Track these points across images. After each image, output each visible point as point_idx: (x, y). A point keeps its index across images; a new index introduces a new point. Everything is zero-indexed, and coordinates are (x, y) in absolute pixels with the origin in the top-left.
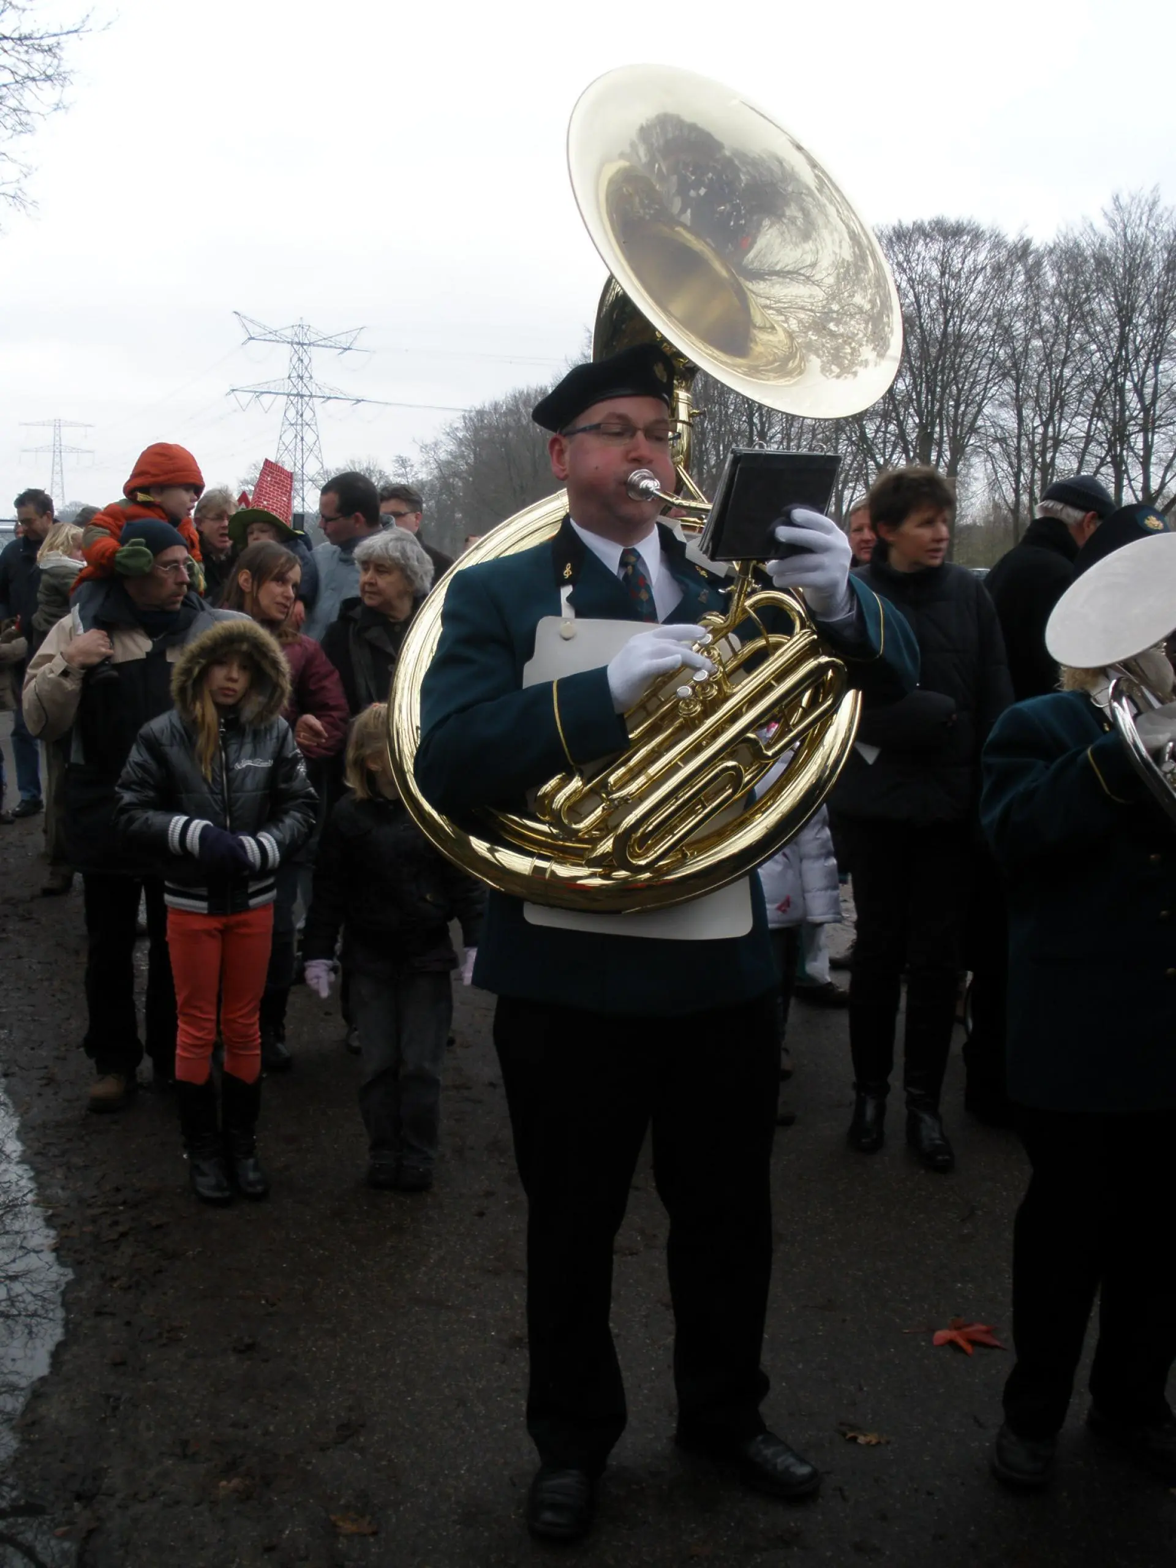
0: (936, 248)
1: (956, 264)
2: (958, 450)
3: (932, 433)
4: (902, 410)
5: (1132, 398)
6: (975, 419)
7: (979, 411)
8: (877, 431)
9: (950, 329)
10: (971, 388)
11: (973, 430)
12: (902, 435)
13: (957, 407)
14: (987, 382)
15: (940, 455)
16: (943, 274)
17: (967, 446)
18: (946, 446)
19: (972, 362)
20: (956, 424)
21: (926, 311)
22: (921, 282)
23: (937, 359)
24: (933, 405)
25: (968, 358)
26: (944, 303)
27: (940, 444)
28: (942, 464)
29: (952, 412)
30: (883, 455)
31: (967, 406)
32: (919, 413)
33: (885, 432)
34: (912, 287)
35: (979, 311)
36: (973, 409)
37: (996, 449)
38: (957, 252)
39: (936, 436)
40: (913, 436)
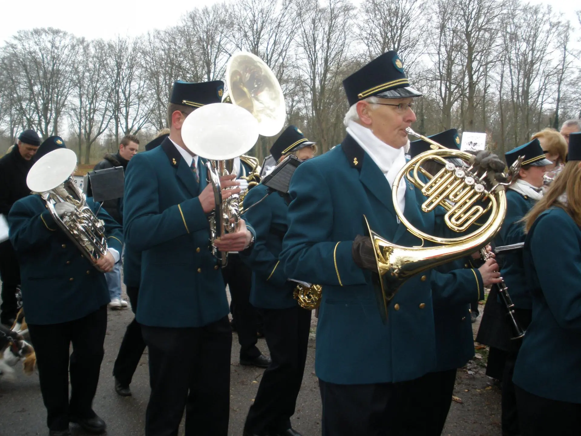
0: (50, 37)
1: (57, 44)
2: (58, 113)
3: (48, 107)
4: (36, 98)
5: (121, 95)
6: (64, 102)
7: (66, 99)
8: (27, 106)
9: (55, 68)
10: (63, 90)
11: (64, 105)
12: (37, 107)
13: (57, 97)
14: (69, 88)
15: (51, 114)
16: (52, 47)
17: (61, 111)
18: (53, 112)
19: (63, 80)
20: (57, 103)
21: (46, 60)
22: (44, 50)
23: (50, 79)
24: (48, 96)
25: (61, 79)
26: (53, 58)
27: (51, 110)
28: (52, 118)
29: (55, 99)
30: (29, 114)
31: (61, 96)
32: (43, 99)
33: (30, 106)
34: (40, 51)
35: (66, 61)
36: (63, 98)
37: (72, 113)
38: (58, 39)
39: (49, 108)
40: (41, 107)
